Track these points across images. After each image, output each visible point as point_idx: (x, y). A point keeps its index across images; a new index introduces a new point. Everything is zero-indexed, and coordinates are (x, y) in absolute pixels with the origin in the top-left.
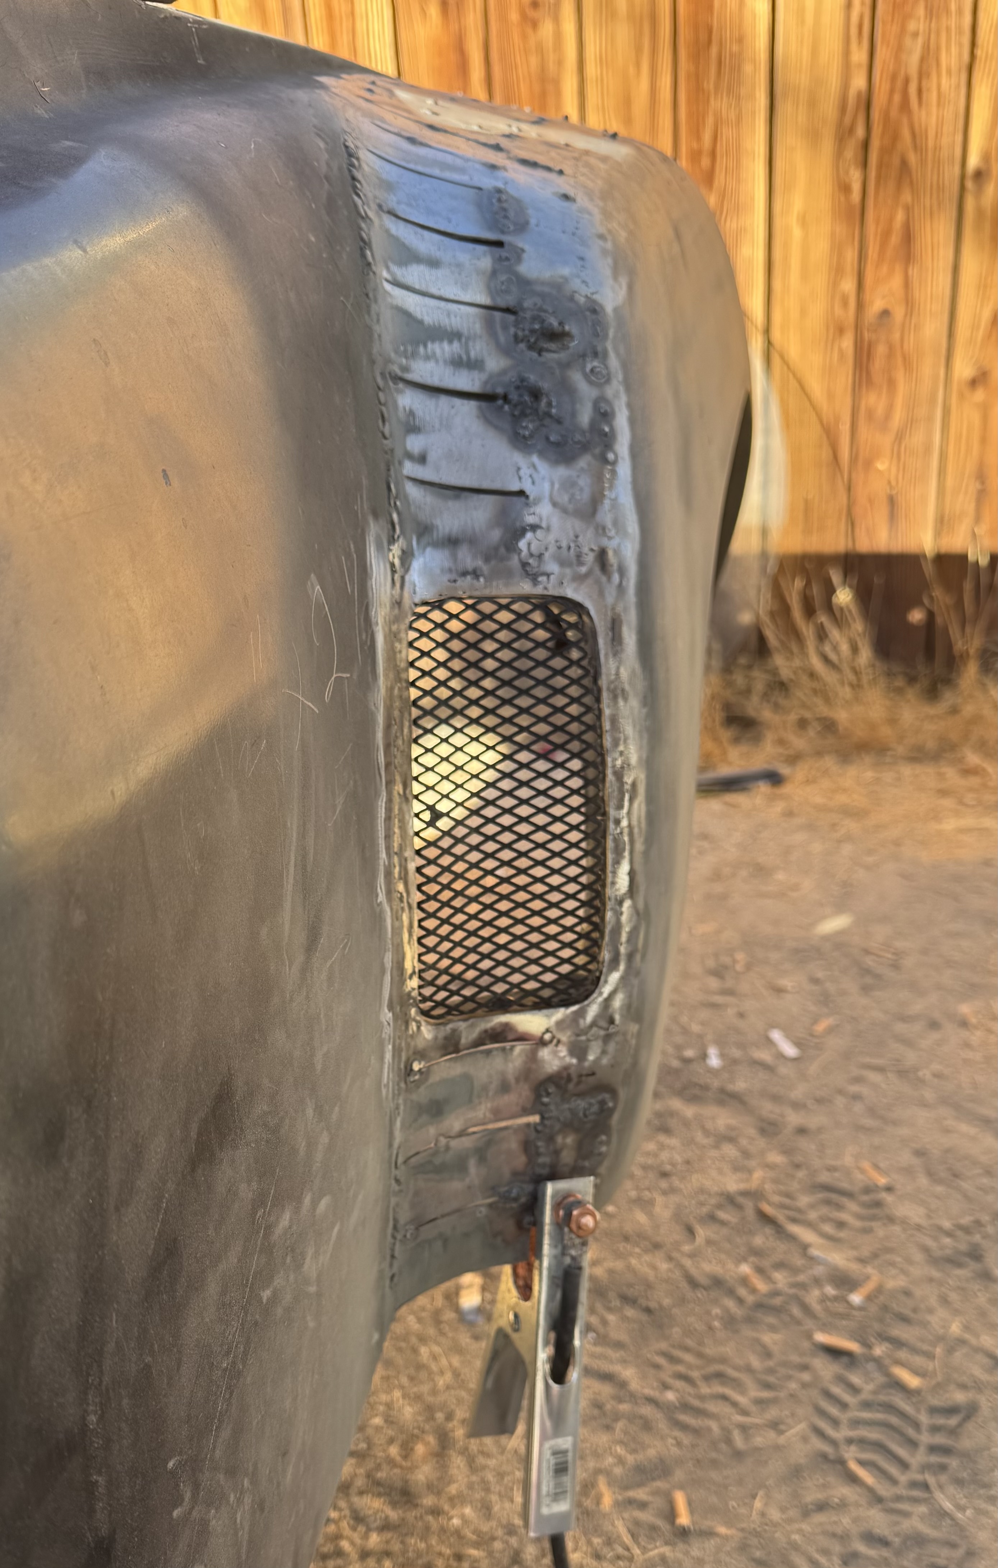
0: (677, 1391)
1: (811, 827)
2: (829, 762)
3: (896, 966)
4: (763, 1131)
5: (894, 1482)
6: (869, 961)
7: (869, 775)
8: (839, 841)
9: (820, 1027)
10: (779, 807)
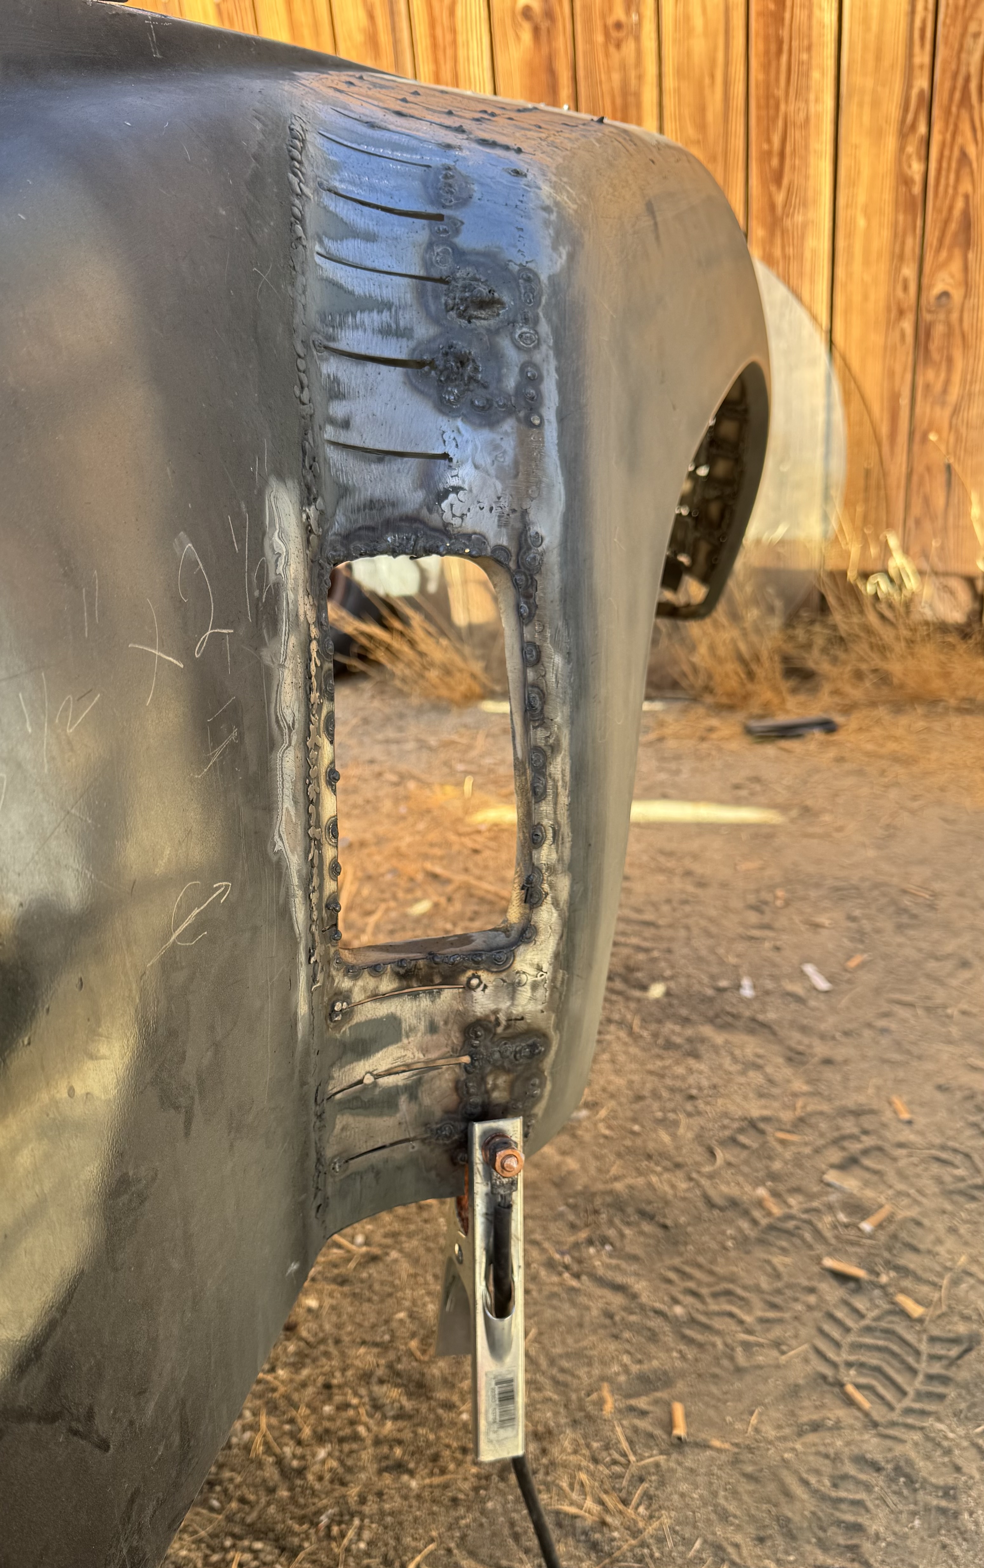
0: (685, 1306)
1: (860, 773)
2: (882, 712)
3: (932, 907)
4: (790, 1060)
5: (891, 1408)
6: (906, 901)
7: (921, 724)
8: (887, 787)
9: (853, 963)
10: (832, 753)
